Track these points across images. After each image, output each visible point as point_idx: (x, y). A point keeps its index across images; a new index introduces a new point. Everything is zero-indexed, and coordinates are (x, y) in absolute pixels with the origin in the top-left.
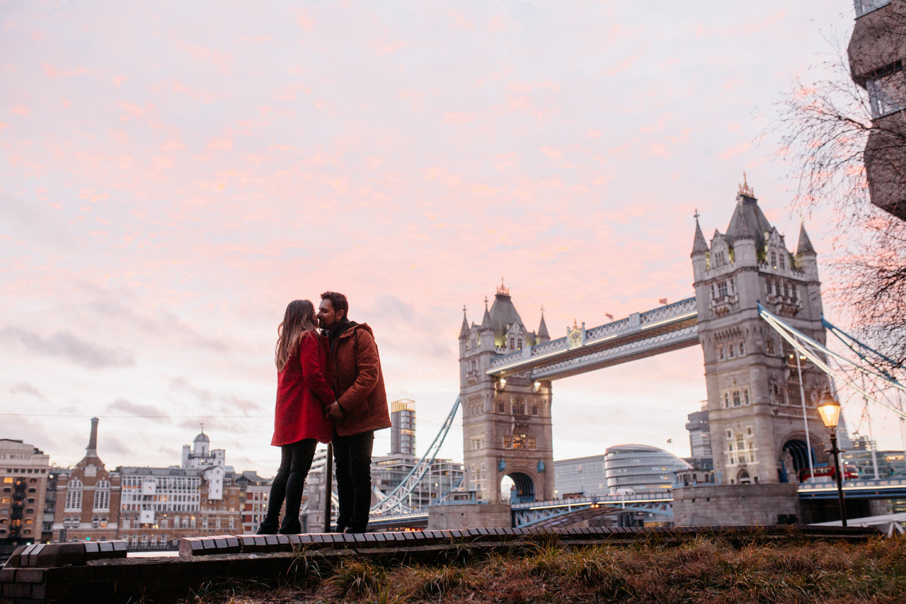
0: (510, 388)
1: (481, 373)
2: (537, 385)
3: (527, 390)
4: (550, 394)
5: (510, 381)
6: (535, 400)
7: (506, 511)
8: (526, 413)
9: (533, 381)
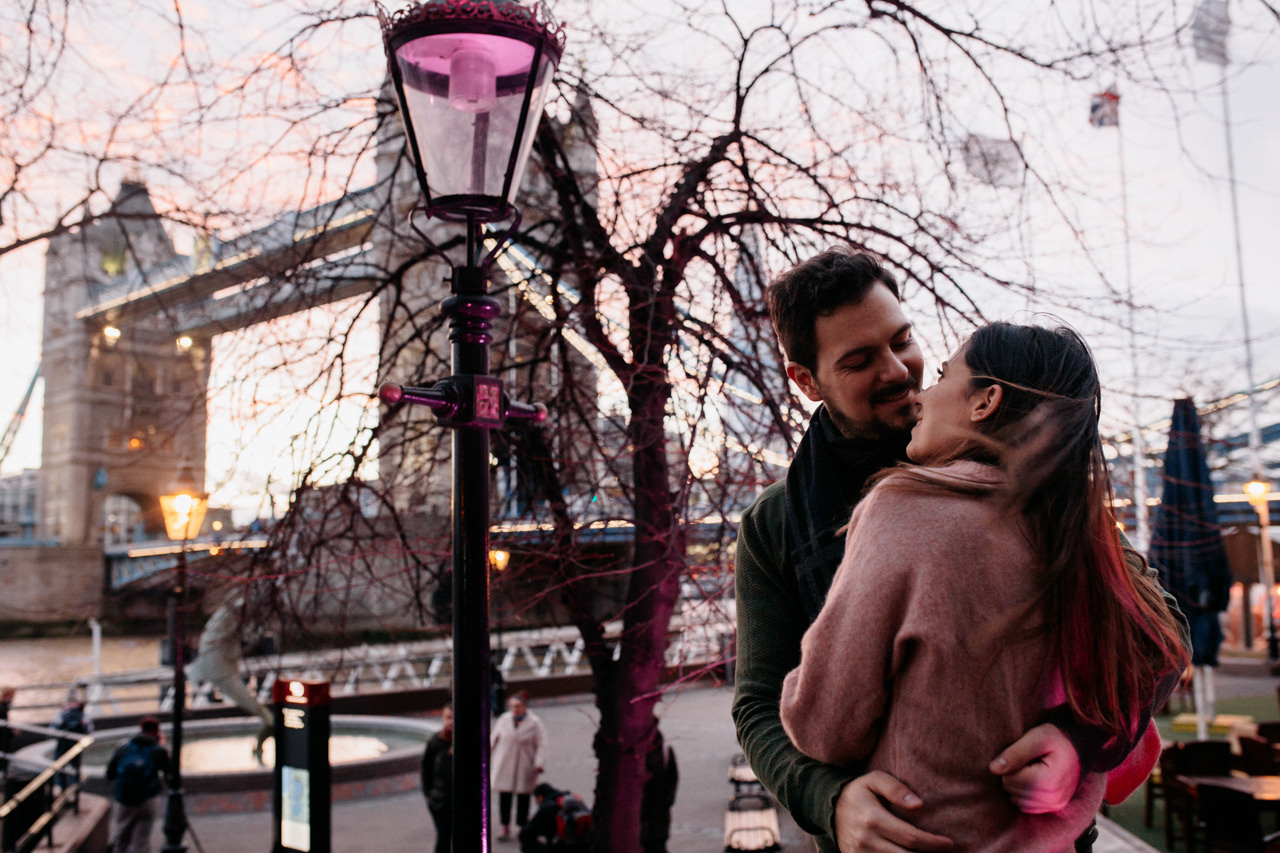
0: (127, 346)
1: (70, 317)
2: (185, 343)
3: (164, 350)
4: (208, 360)
5: (130, 335)
6: (179, 370)
7: (93, 558)
8: (159, 389)
9: (178, 334)
